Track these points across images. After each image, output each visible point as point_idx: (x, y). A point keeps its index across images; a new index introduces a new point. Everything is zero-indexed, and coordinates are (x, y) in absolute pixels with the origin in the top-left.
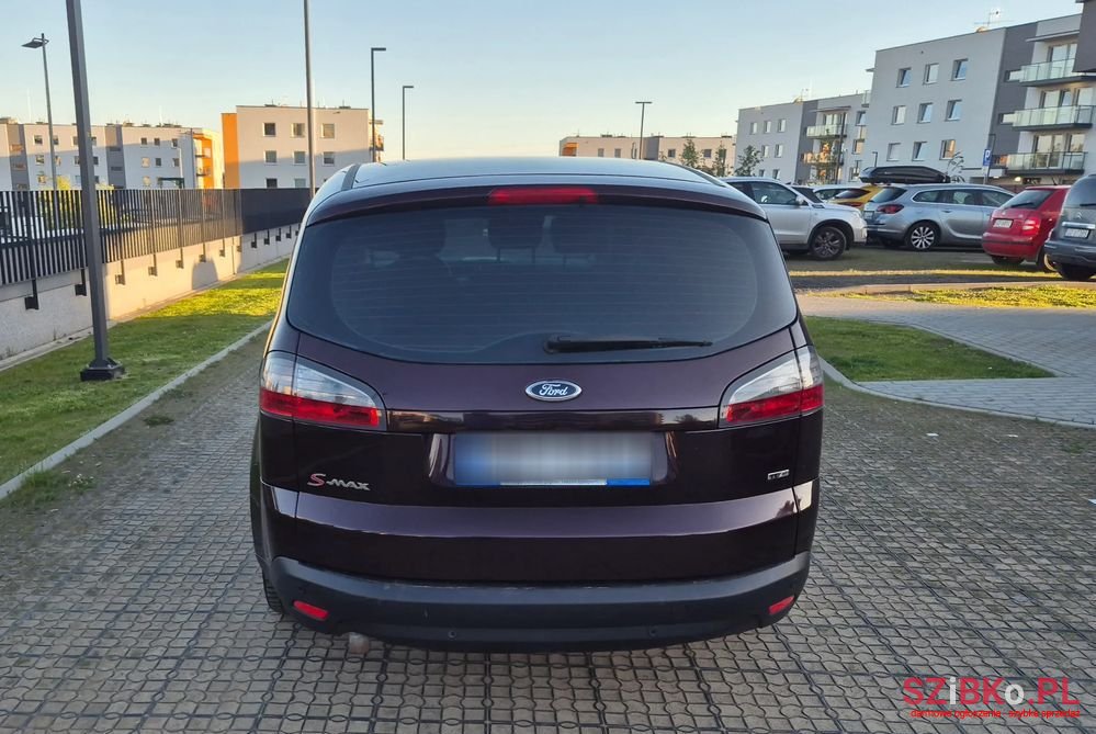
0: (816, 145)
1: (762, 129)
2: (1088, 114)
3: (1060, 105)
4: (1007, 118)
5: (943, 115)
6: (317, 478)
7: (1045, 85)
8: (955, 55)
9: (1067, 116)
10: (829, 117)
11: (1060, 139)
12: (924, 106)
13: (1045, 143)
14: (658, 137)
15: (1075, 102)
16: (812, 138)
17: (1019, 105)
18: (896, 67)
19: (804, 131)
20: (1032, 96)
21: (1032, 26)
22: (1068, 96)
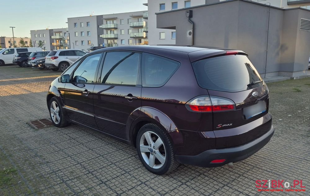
0: (55, 41)
1: (38, 36)
2: (116, 35)
3: (111, 34)
4: (101, 36)
5: (87, 35)
6: (219, 126)
7: (107, 29)
8: (87, 21)
9: (113, 36)
10: (57, 34)
11: (112, 41)
12: (82, 32)
13: (109, 41)
14: (4, 37)
15: (114, 33)
16: (53, 39)
17: (102, 33)
18: (73, 22)
19: (51, 37)
20: (105, 31)
21: (102, 16)
22: (112, 32)
